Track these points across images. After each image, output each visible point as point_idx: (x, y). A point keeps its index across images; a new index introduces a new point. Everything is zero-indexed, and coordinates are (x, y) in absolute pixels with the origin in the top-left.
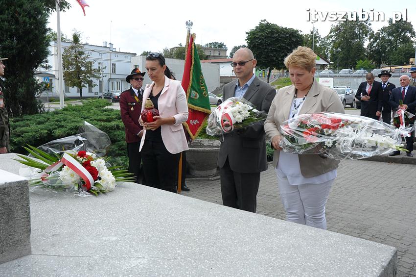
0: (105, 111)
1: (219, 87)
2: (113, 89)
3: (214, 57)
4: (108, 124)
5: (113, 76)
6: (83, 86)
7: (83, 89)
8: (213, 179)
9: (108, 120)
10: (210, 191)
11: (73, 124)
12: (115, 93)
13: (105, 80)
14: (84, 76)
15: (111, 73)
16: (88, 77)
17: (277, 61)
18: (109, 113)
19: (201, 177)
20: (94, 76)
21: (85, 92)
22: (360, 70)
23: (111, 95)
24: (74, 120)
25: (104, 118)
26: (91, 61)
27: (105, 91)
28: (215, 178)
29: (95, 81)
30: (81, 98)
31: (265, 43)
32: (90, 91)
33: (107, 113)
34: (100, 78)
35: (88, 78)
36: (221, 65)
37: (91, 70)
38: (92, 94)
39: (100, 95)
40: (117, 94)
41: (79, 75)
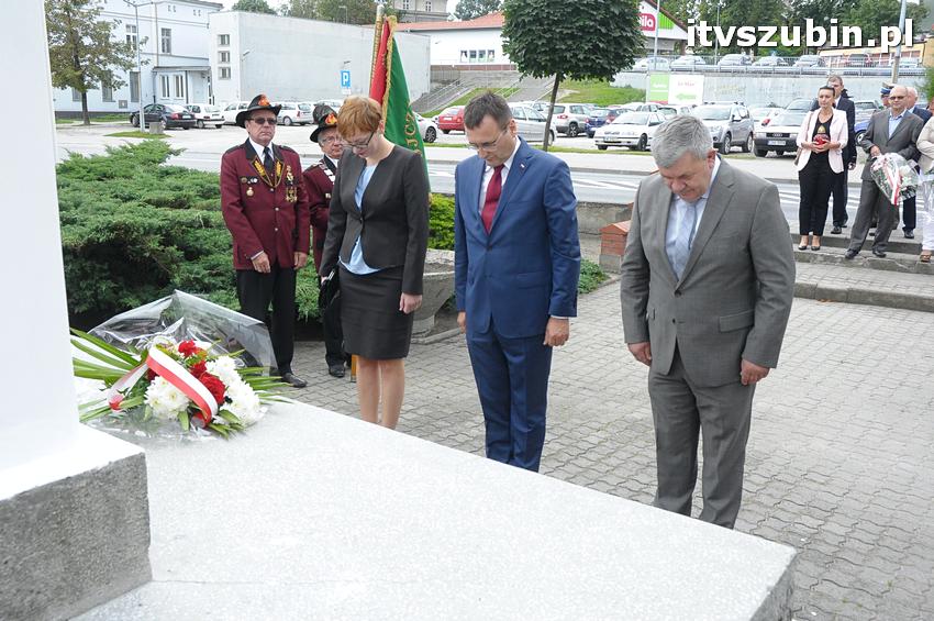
0: (167, 173)
1: (428, 91)
2: (166, 92)
3: (417, 15)
4: (182, 214)
5: (165, 61)
6: (90, 86)
7: (90, 93)
8: (427, 340)
9: (180, 204)
10: (422, 372)
11: (101, 219)
12: (170, 106)
13: (145, 73)
14: (89, 59)
15: (161, 52)
16: (100, 62)
17: (573, 61)
18: (179, 183)
20: (116, 61)
21: (95, 100)
22: (768, 58)
23: (162, 109)
24: (100, 205)
25: (170, 196)
26: (107, 20)
27: (146, 100)
28: (432, 338)
29: (118, 72)
30: (87, 117)
32: (107, 97)
33: (169, 180)
34: (131, 65)
35: (101, 66)
36: (434, 39)
37: (108, 45)
38: (113, 107)
39: (132, 107)
40: (176, 107)
41: (76, 57)
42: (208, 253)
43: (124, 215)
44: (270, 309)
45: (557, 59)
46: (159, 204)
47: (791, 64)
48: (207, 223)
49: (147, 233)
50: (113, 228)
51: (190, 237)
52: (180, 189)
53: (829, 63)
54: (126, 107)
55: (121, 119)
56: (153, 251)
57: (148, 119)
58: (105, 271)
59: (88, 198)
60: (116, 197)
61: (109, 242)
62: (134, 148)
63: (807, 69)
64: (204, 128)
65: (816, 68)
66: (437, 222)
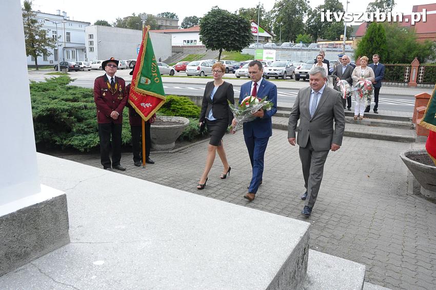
0: (69, 88)
1: (171, 56)
2: (68, 57)
3: (167, 27)
4: (76, 104)
5: (68, 45)
6: (38, 55)
7: (38, 58)
8: (172, 151)
9: (75, 100)
10: (170, 164)
11: (44, 106)
12: (70, 62)
13: (60, 49)
14: (38, 44)
15: (66, 41)
16: (42, 45)
17: (227, 44)
18: (75, 92)
19: (162, 150)
20: (49, 45)
21: (40, 60)
22: (299, 44)
23: (67, 64)
24: (44, 101)
25: (71, 97)
26: (45, 29)
27: (60, 60)
28: (174, 151)
29: (50, 50)
30: (37, 67)
31: (217, 28)
32: (45, 59)
33: (70, 91)
34: (55, 47)
35: (43, 47)
36: (173, 35)
37: (45, 39)
38: (48, 63)
39: (55, 63)
40: (73, 63)
41: (33, 44)
42: (86, 119)
43: (53, 105)
44: (111, 140)
45: (220, 43)
46: (67, 100)
47: (308, 46)
48: (86, 107)
49: (62, 112)
50: (48, 110)
51: (79, 113)
52: (75, 94)
53: (321, 46)
54: (52, 63)
55: (51, 67)
56: (65, 119)
57: (62, 68)
58: (46, 127)
59: (39, 98)
60: (50, 98)
61: (47, 115)
62: (56, 79)
63: (313, 48)
64: (83, 71)
65: (316, 48)
66: (176, 106)
